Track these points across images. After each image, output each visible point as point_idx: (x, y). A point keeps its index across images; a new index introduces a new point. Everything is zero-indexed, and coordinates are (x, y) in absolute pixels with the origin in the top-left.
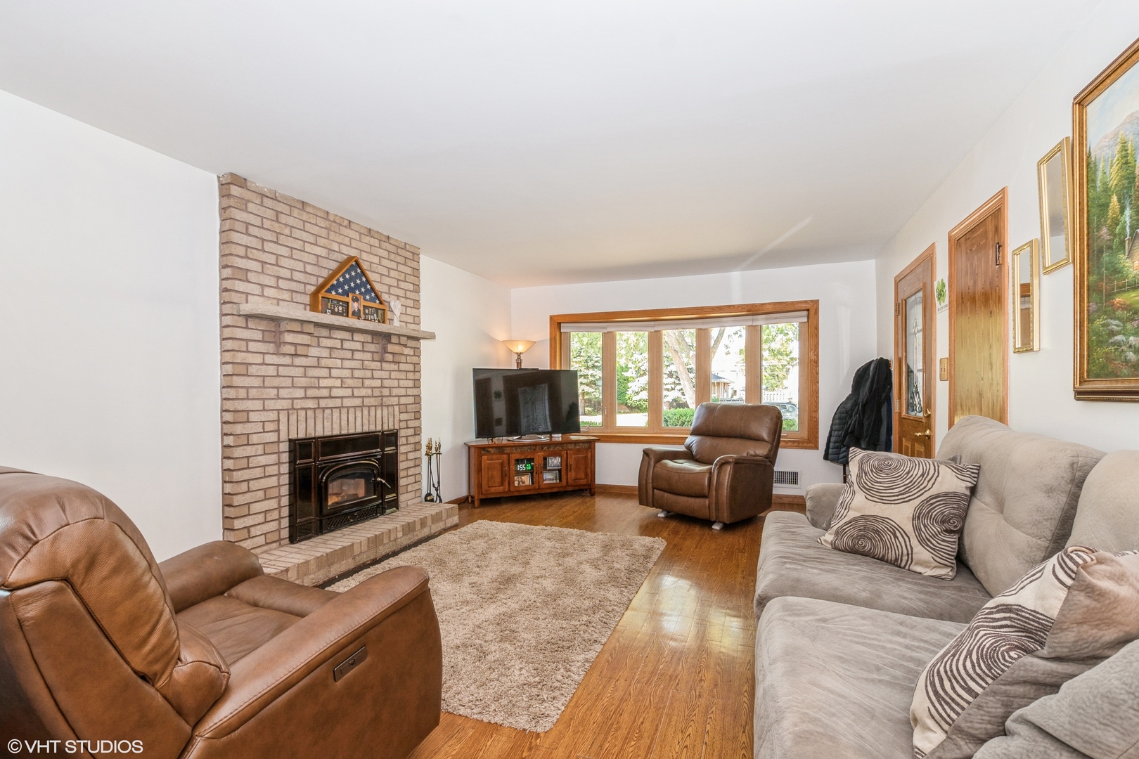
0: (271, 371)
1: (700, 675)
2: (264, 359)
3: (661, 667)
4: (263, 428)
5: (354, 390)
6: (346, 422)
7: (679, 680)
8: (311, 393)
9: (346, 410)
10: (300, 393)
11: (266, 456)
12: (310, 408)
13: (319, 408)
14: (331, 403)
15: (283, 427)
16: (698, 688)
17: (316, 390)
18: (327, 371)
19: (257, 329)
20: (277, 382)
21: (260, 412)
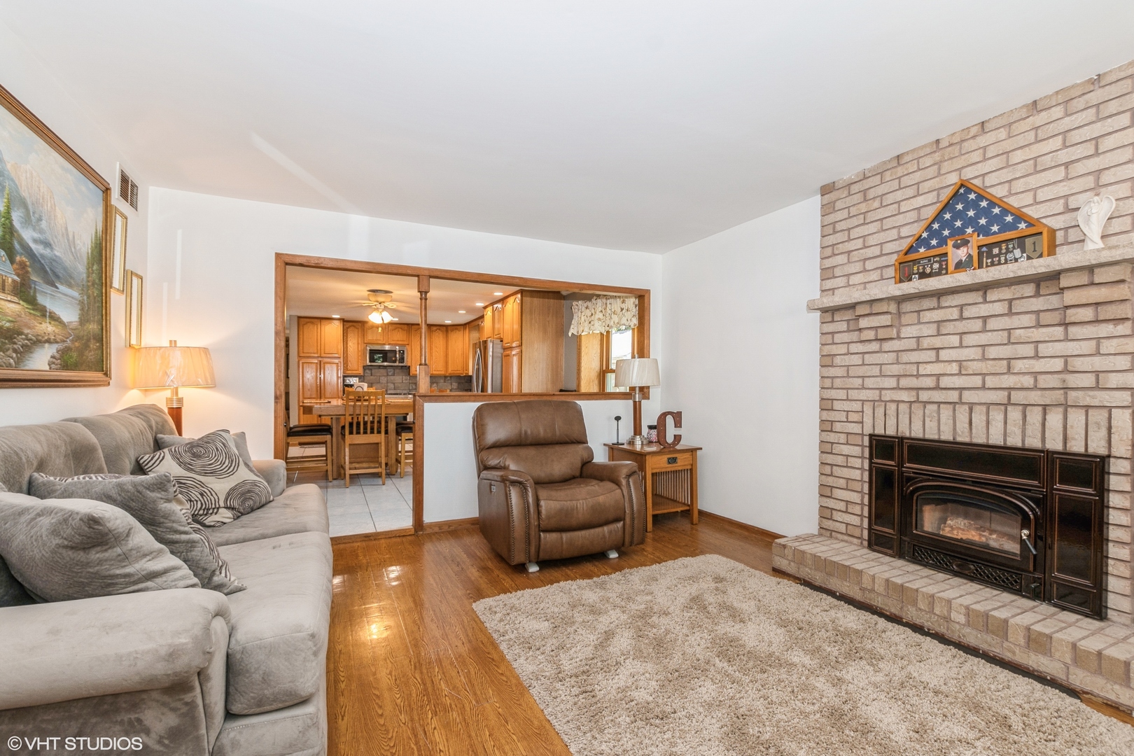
0: (857, 360)
1: (394, 678)
2: (848, 349)
3: (437, 670)
4: (847, 418)
5: (987, 378)
6: (967, 426)
7: (411, 665)
8: (904, 382)
9: (966, 407)
10: (892, 383)
11: (849, 446)
12: (903, 401)
13: (917, 401)
14: (937, 396)
15: (868, 421)
16: (390, 665)
17: (915, 379)
18: (933, 353)
19: (841, 321)
20: (861, 371)
21: (844, 402)
